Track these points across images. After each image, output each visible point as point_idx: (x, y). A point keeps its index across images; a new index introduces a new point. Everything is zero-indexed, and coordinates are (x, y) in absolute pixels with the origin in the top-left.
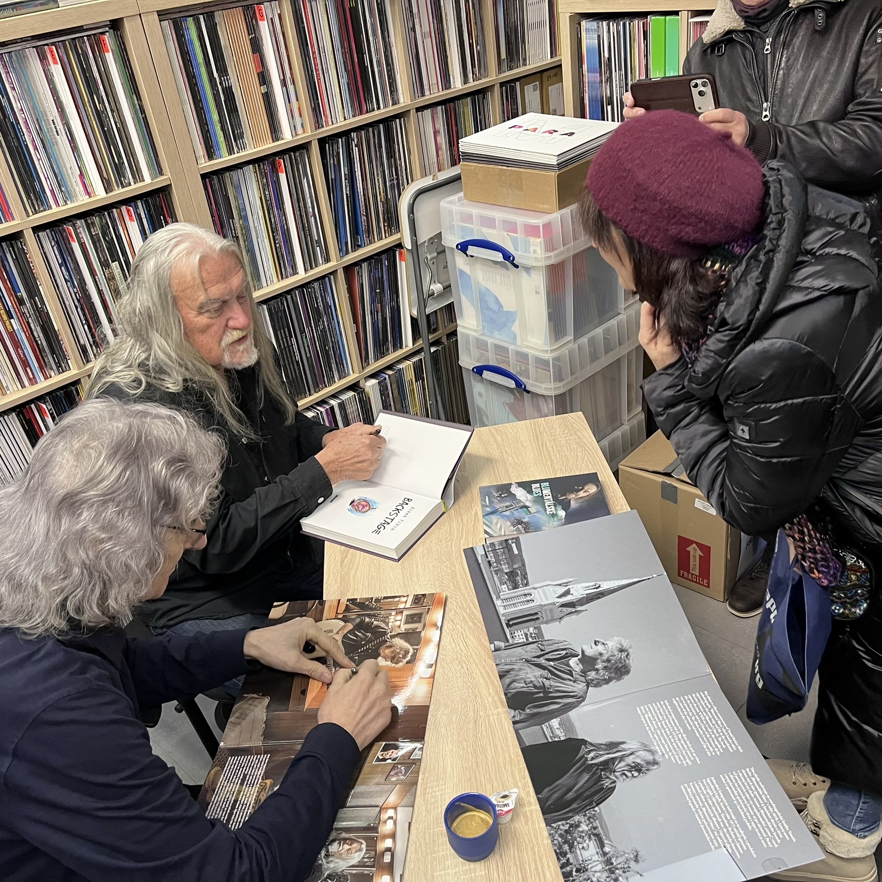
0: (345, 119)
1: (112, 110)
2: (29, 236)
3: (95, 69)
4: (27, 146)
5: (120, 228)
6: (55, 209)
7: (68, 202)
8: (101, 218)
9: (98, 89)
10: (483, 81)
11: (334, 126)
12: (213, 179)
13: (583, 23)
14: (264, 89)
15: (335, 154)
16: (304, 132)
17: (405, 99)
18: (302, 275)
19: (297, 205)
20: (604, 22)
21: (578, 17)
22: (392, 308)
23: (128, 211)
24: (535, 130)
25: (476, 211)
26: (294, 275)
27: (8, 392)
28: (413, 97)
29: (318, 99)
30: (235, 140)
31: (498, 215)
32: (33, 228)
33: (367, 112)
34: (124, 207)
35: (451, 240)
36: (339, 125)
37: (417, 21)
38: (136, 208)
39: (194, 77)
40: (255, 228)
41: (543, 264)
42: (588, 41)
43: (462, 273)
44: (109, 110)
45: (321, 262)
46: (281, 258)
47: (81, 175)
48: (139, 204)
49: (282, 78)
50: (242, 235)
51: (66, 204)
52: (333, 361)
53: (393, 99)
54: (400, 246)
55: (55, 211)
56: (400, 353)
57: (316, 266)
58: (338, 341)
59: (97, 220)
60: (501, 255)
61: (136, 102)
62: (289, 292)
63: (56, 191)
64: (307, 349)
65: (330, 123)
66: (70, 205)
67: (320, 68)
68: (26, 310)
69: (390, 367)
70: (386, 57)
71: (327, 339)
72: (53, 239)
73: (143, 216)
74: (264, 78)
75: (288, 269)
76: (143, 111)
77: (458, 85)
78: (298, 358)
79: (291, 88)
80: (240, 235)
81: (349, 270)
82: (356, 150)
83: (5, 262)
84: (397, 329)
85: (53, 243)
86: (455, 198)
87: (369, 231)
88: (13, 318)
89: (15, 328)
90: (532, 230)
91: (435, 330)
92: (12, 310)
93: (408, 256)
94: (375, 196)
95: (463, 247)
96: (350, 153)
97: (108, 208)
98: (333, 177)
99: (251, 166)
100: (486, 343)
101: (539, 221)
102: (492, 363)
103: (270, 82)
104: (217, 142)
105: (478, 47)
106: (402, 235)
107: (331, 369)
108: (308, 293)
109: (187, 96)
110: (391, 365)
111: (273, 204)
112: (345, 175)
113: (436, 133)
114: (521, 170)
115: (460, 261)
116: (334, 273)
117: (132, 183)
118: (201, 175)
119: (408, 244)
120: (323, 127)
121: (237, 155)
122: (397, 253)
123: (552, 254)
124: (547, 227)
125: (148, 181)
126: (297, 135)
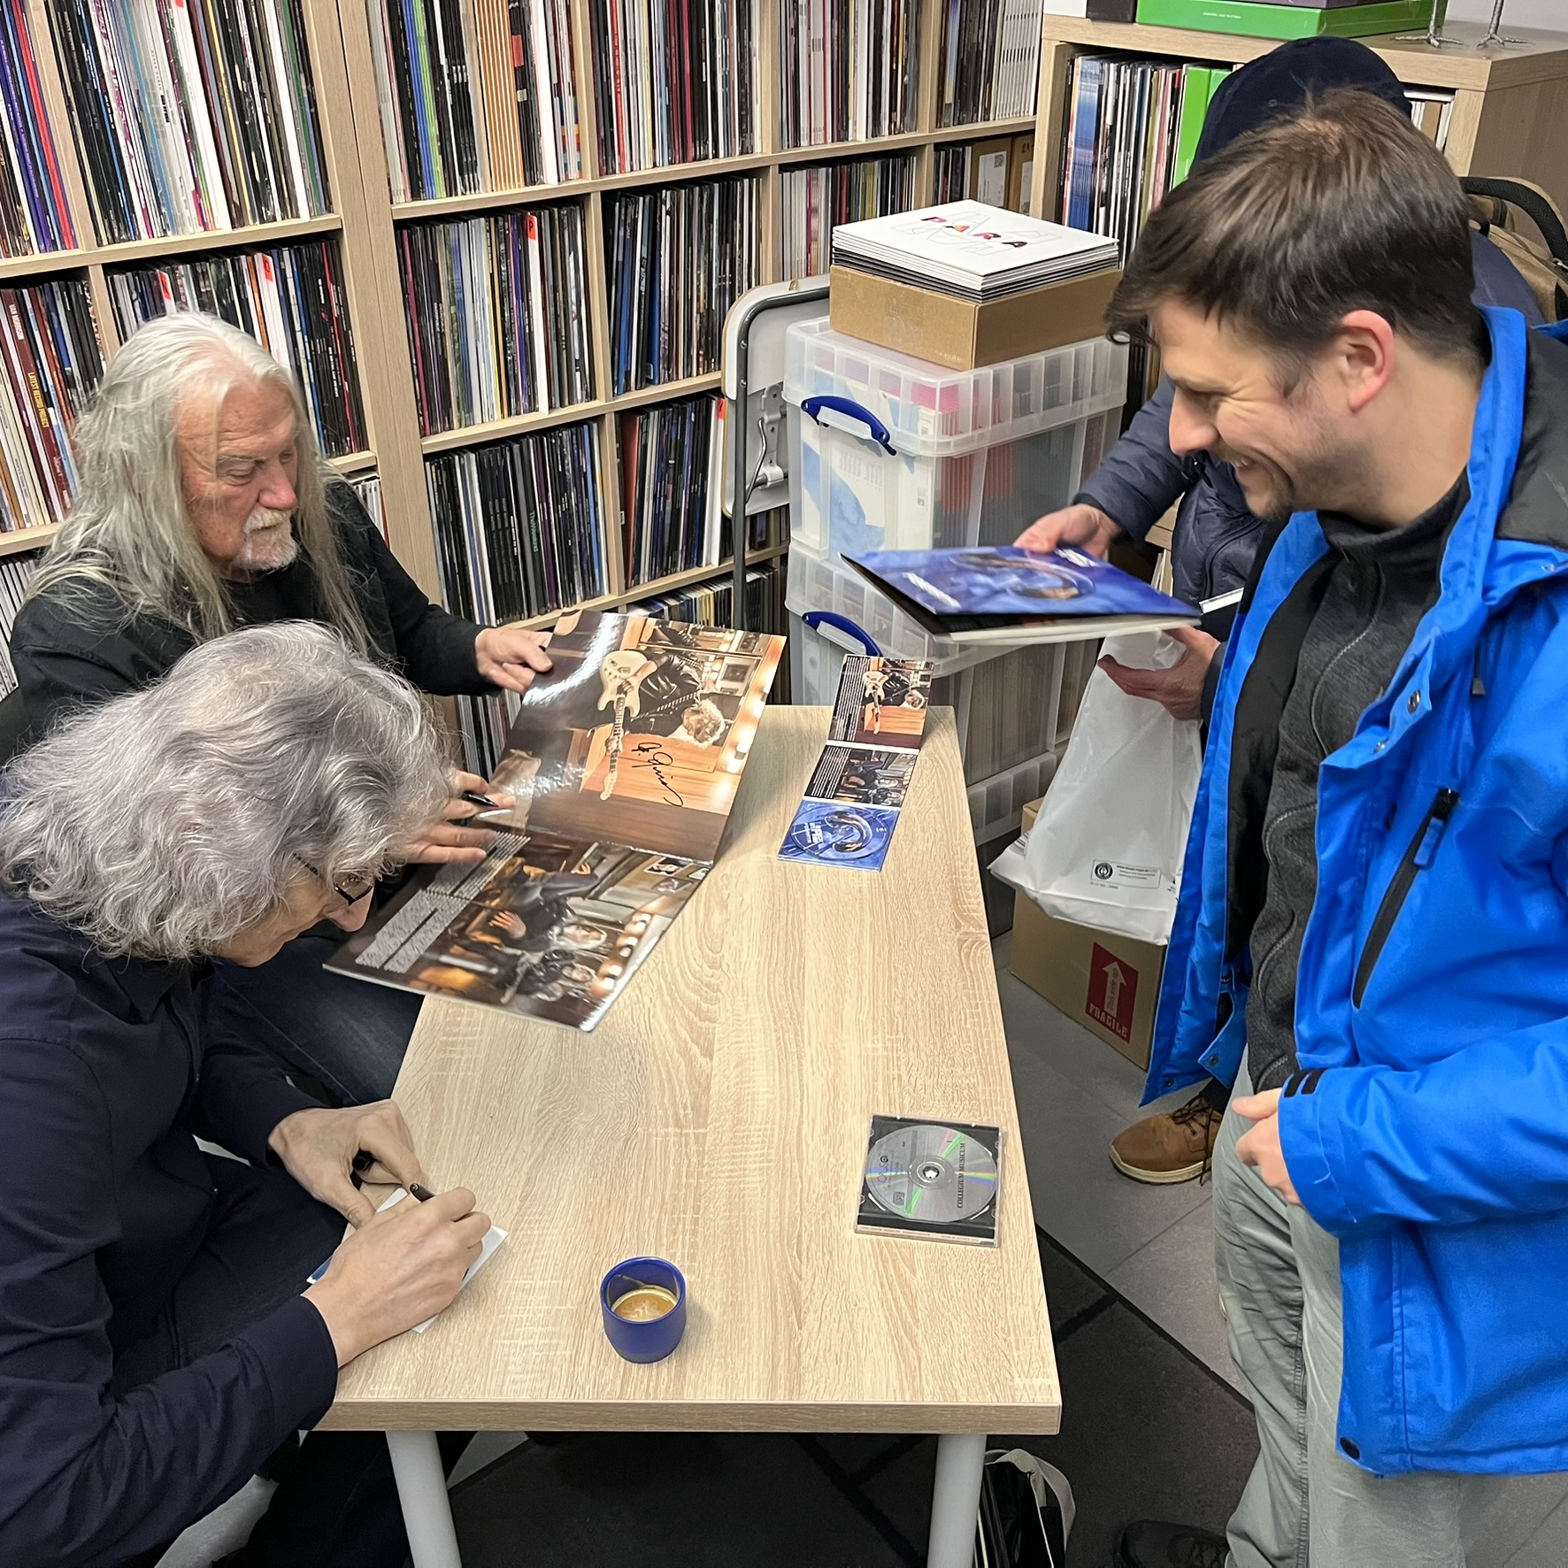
0: (655, 166)
1: (262, 95)
2: (97, 277)
3: (243, 23)
4: (114, 132)
5: (249, 288)
6: (145, 240)
7: (169, 233)
8: (219, 268)
9: (244, 57)
10: (907, 135)
11: (634, 174)
12: (415, 233)
13: (1079, 61)
14: (521, 96)
15: (629, 221)
16: (581, 176)
17: (764, 147)
18: (543, 415)
19: (552, 296)
20: (1112, 65)
21: (1071, 50)
22: (692, 496)
23: (265, 262)
24: (964, 228)
25: (843, 350)
26: (530, 411)
27: (28, 525)
28: (779, 145)
29: (612, 126)
30: (461, 174)
31: (876, 361)
32: (105, 266)
33: (695, 159)
34: (260, 255)
35: (796, 394)
36: (643, 173)
37: (803, 18)
38: (281, 258)
39: (407, 59)
40: (475, 323)
41: (933, 453)
42: (1083, 92)
43: (808, 450)
44: (256, 93)
45: (579, 397)
46: (512, 380)
47: (197, 192)
48: (286, 254)
49: (555, 81)
50: (452, 331)
51: (166, 235)
52: (577, 567)
53: (743, 145)
54: (718, 392)
55: (145, 245)
56: (695, 572)
57: (571, 403)
58: (590, 535)
59: (211, 269)
60: (868, 429)
61: (304, 87)
62: (517, 438)
63: (152, 211)
64: (535, 539)
65: (628, 168)
66: (171, 238)
67: (623, 74)
68: (75, 398)
69: (674, 593)
70: (740, 71)
71: (572, 528)
72: (136, 289)
73: (289, 274)
74: (524, 77)
75: (522, 401)
76: (313, 103)
77: (859, 136)
78: (517, 551)
79: (568, 100)
80: (447, 331)
81: (626, 418)
82: (666, 221)
83: (53, 314)
84: (696, 531)
85: (135, 296)
86: (815, 323)
87: (670, 360)
88: (52, 406)
89: (54, 423)
90: (924, 394)
91: (763, 545)
92: (52, 393)
93: (729, 410)
94: (689, 302)
95: (813, 407)
96: (655, 224)
97: (233, 251)
98: (620, 259)
99: (482, 220)
100: (829, 575)
101: (937, 381)
102: (836, 610)
103: (535, 85)
104: (430, 172)
105: (906, 78)
106: (724, 375)
107: (571, 580)
108: (551, 445)
109: (389, 86)
110: (677, 590)
111: (511, 289)
112: (642, 259)
113: (811, 211)
114: (925, 291)
115: (807, 430)
116: (599, 419)
117: (279, 218)
118: (395, 222)
119: (731, 391)
120: (614, 172)
121: (460, 198)
122: (714, 403)
123: (952, 439)
124: (951, 392)
125: (305, 220)
126: (567, 179)
